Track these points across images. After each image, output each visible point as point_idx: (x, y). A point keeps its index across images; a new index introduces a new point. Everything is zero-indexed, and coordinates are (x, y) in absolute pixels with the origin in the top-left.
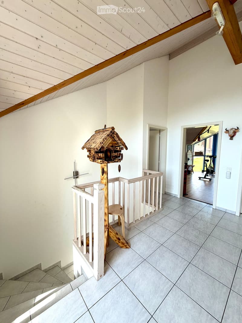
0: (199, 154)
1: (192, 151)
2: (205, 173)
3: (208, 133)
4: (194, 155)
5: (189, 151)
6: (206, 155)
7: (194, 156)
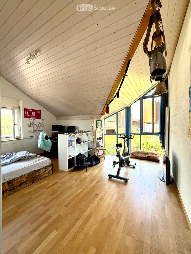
0: (111, 132)
1: (103, 128)
2: (118, 166)
3: (118, 97)
4: (105, 133)
5: (99, 129)
6: (119, 133)
7: (105, 135)
